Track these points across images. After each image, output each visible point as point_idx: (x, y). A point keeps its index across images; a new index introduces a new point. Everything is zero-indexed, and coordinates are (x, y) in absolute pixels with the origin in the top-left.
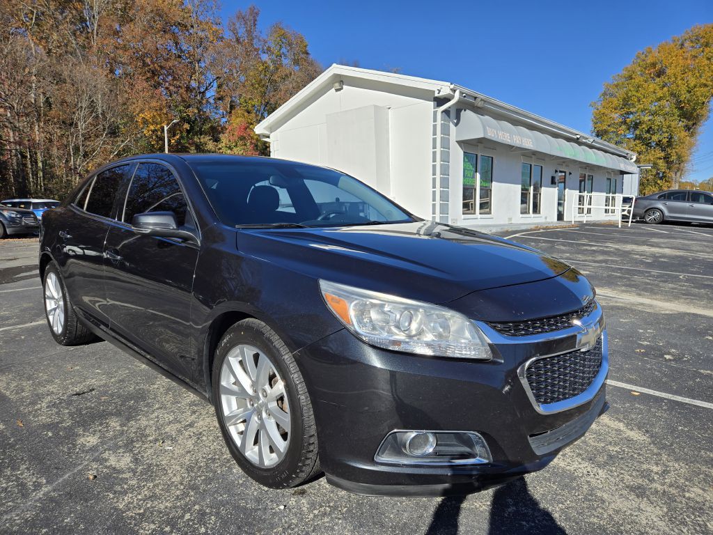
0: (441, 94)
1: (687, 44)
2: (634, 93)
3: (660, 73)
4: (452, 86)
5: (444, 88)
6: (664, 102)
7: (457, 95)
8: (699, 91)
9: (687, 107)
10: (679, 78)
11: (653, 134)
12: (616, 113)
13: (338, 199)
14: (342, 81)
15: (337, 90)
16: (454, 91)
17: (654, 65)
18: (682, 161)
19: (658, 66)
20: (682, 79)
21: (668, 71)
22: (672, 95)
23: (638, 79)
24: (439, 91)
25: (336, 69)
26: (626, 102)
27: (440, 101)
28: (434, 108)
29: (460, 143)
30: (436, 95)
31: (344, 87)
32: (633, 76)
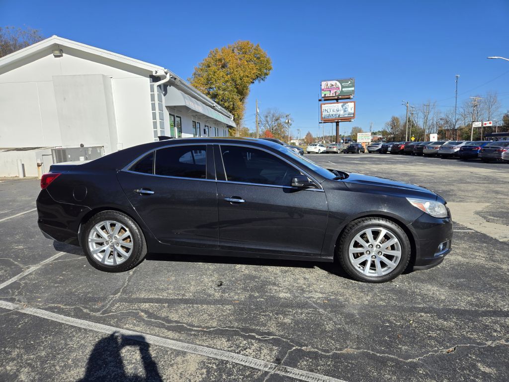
0: (158, 74)
1: (236, 51)
2: (213, 76)
3: (224, 66)
4: (166, 70)
5: (160, 71)
6: (228, 84)
7: (168, 76)
8: (246, 79)
9: (240, 88)
10: (235, 70)
11: (225, 102)
12: (204, 87)
13: (82, 146)
14: (61, 50)
15: (56, 56)
16: (166, 73)
17: (220, 60)
18: (241, 119)
19: (223, 61)
20: (237, 71)
21: (229, 65)
22: (233, 80)
23: (214, 68)
24: (156, 72)
25: (55, 40)
26: (209, 81)
27: (155, 79)
28: (150, 83)
29: (167, 107)
30: (154, 74)
31: (64, 54)
32: (210, 65)
